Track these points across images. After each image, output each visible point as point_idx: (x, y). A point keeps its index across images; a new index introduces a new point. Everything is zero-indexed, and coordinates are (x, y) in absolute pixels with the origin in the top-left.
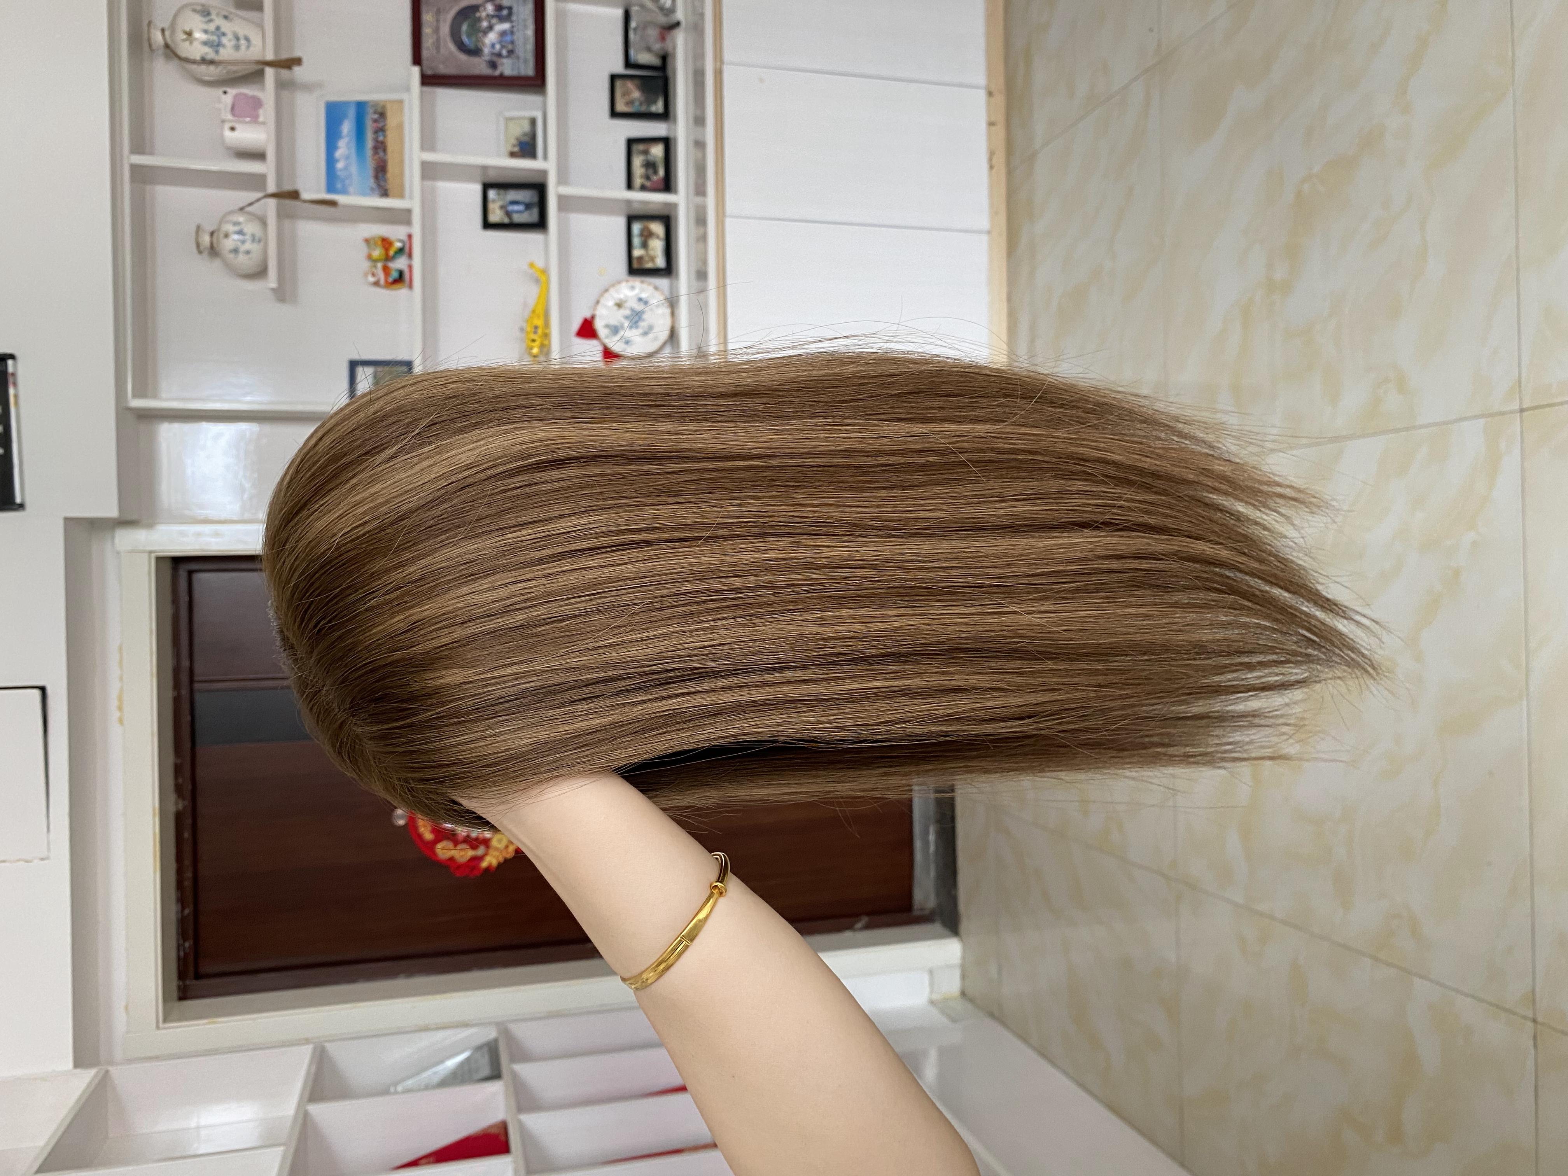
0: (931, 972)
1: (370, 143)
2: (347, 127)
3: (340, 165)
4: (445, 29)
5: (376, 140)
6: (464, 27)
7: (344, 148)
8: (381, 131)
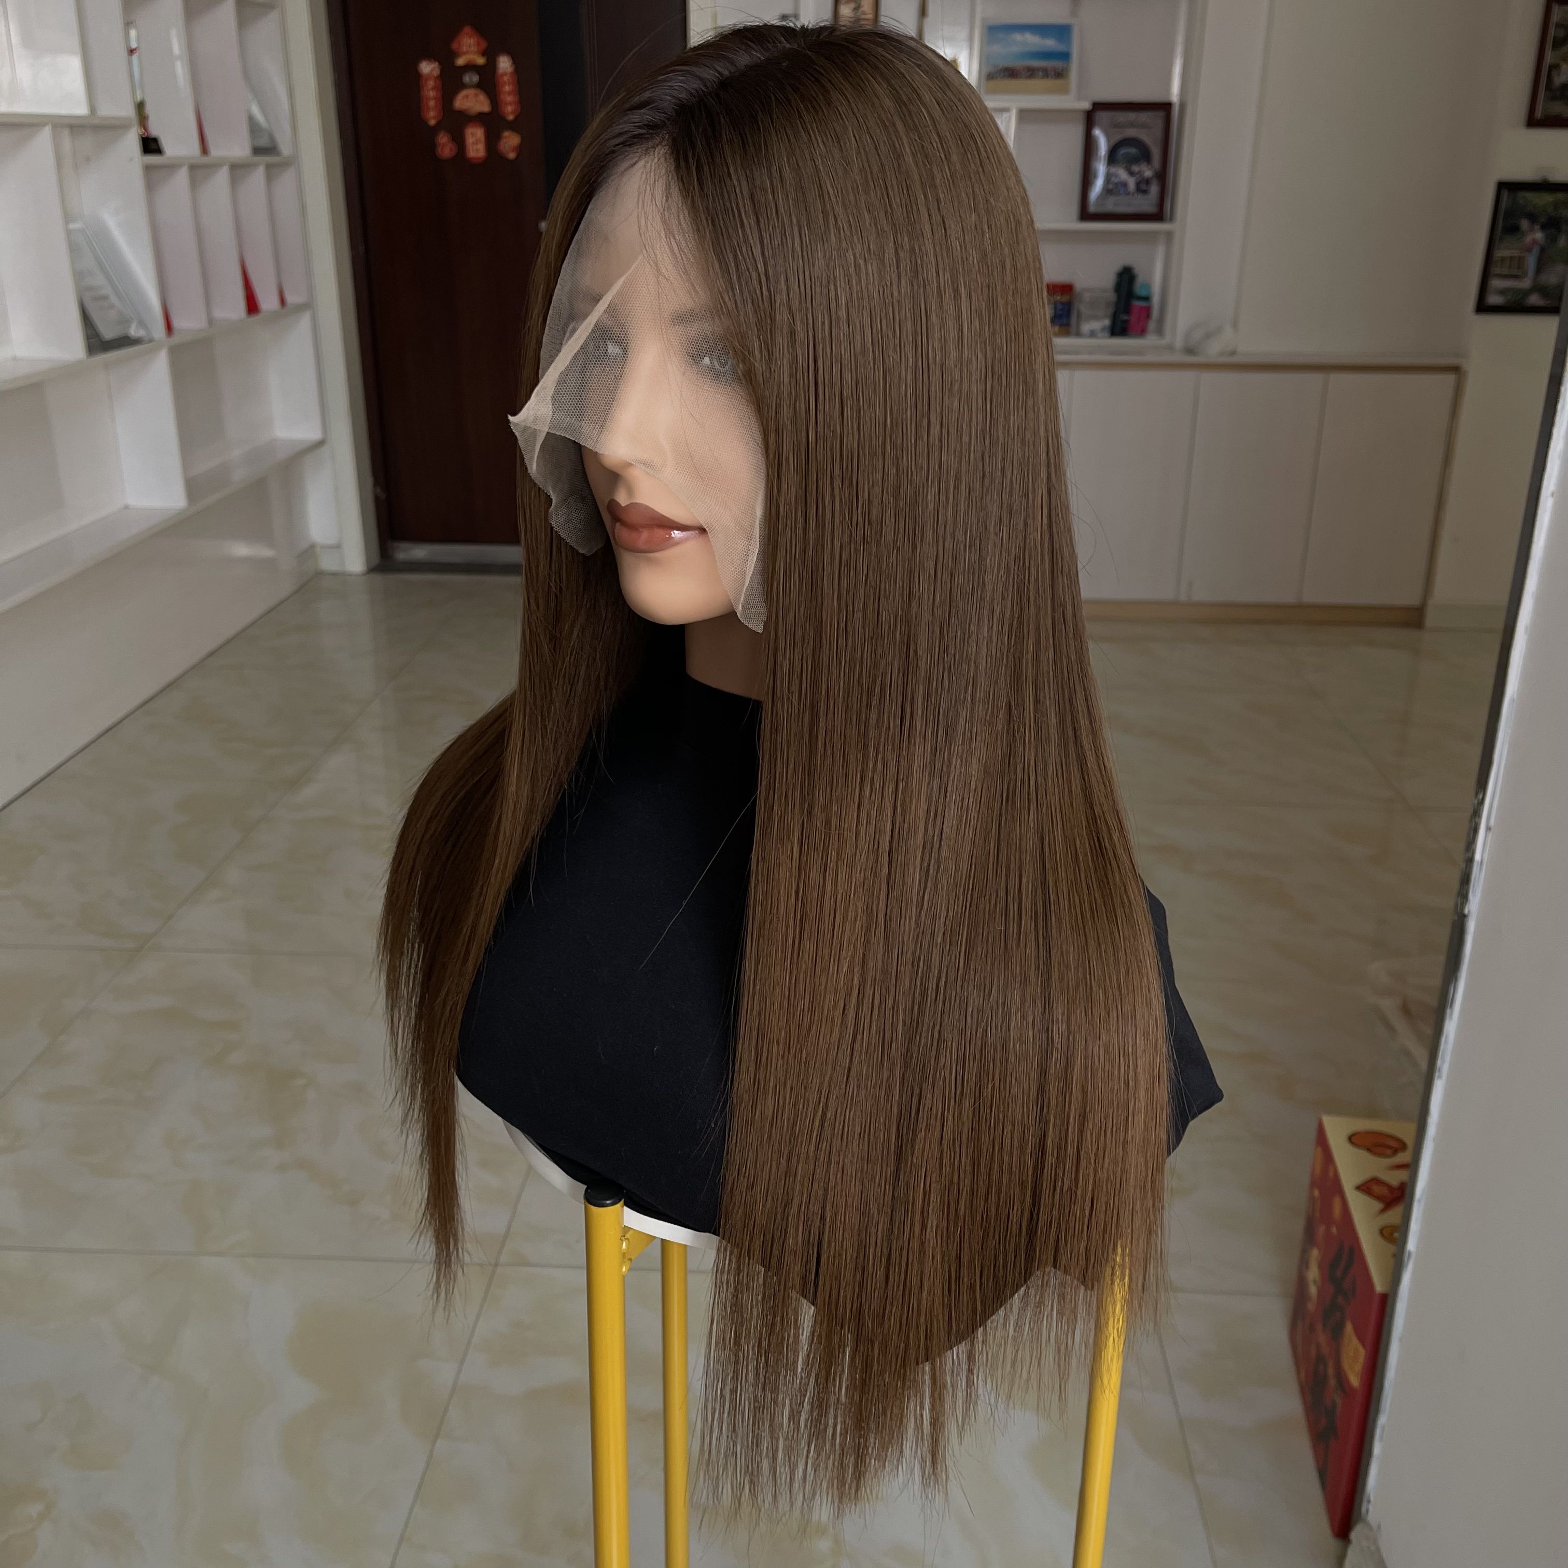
0: (338, 546)
1: (1036, 63)
2: (1050, 43)
3: (1018, 37)
4: (1131, 133)
5: (1038, 69)
6: (1133, 151)
7: (1032, 41)
8: (1046, 73)
